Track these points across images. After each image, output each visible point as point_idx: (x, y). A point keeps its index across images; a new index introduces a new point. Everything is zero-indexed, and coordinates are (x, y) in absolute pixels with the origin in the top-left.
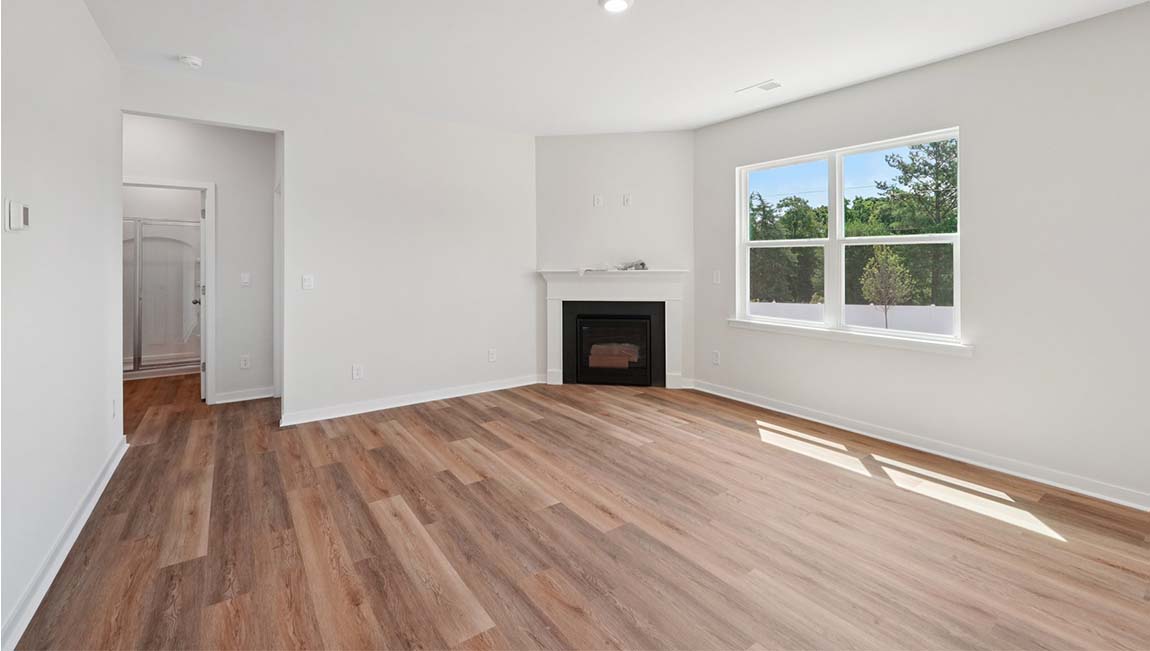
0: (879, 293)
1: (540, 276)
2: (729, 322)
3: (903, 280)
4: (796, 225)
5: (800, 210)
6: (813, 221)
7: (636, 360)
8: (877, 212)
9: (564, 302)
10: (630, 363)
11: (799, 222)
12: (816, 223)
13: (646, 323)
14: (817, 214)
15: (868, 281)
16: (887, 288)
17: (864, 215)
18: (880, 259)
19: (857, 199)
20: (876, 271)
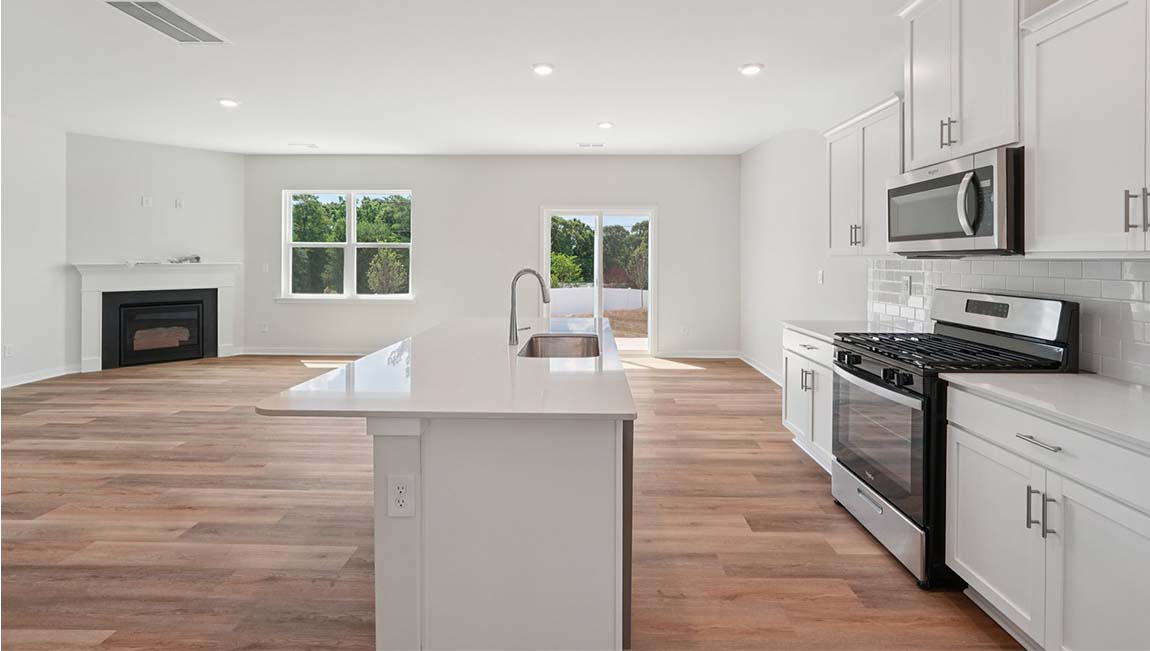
0: (382, 284)
1: (72, 270)
2: (276, 300)
3: (399, 272)
4: (305, 220)
5: (310, 205)
6: (323, 217)
7: (186, 339)
8: (382, 213)
9: (103, 293)
10: (180, 342)
11: (309, 217)
12: (326, 219)
13: (198, 307)
14: (327, 210)
15: (373, 274)
16: (387, 280)
17: (371, 214)
18: (382, 256)
19: (365, 199)
20: (379, 266)
